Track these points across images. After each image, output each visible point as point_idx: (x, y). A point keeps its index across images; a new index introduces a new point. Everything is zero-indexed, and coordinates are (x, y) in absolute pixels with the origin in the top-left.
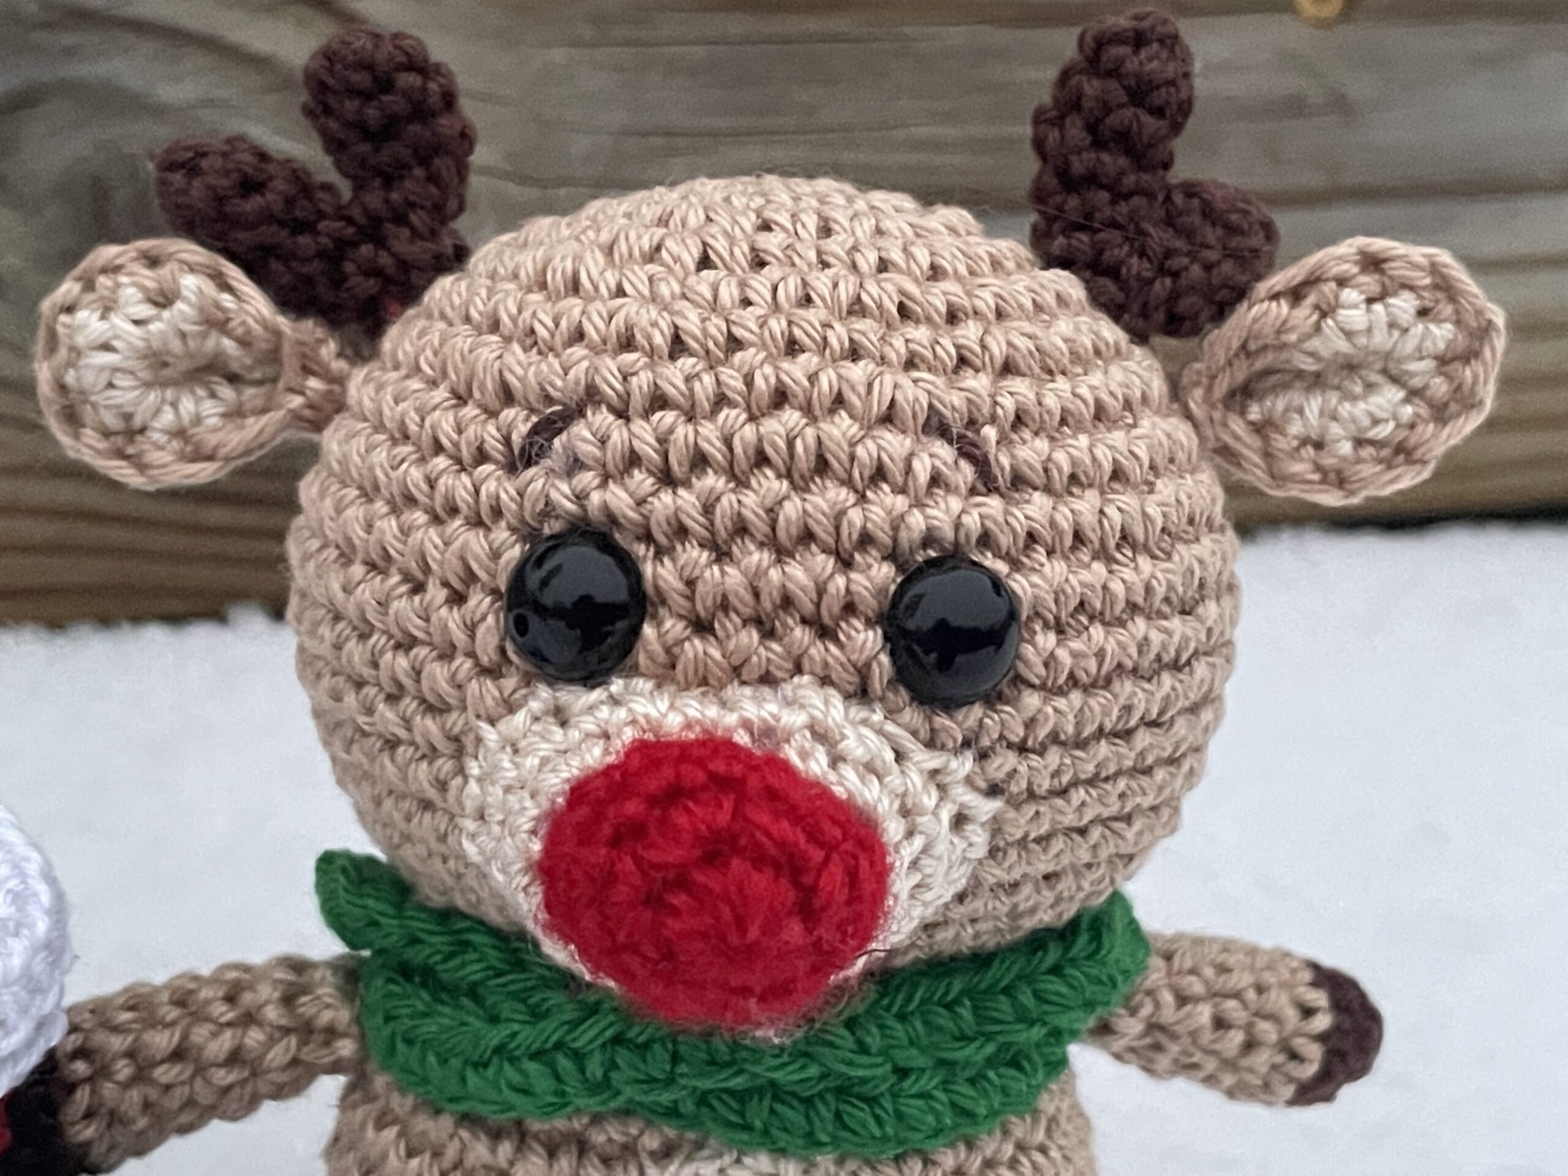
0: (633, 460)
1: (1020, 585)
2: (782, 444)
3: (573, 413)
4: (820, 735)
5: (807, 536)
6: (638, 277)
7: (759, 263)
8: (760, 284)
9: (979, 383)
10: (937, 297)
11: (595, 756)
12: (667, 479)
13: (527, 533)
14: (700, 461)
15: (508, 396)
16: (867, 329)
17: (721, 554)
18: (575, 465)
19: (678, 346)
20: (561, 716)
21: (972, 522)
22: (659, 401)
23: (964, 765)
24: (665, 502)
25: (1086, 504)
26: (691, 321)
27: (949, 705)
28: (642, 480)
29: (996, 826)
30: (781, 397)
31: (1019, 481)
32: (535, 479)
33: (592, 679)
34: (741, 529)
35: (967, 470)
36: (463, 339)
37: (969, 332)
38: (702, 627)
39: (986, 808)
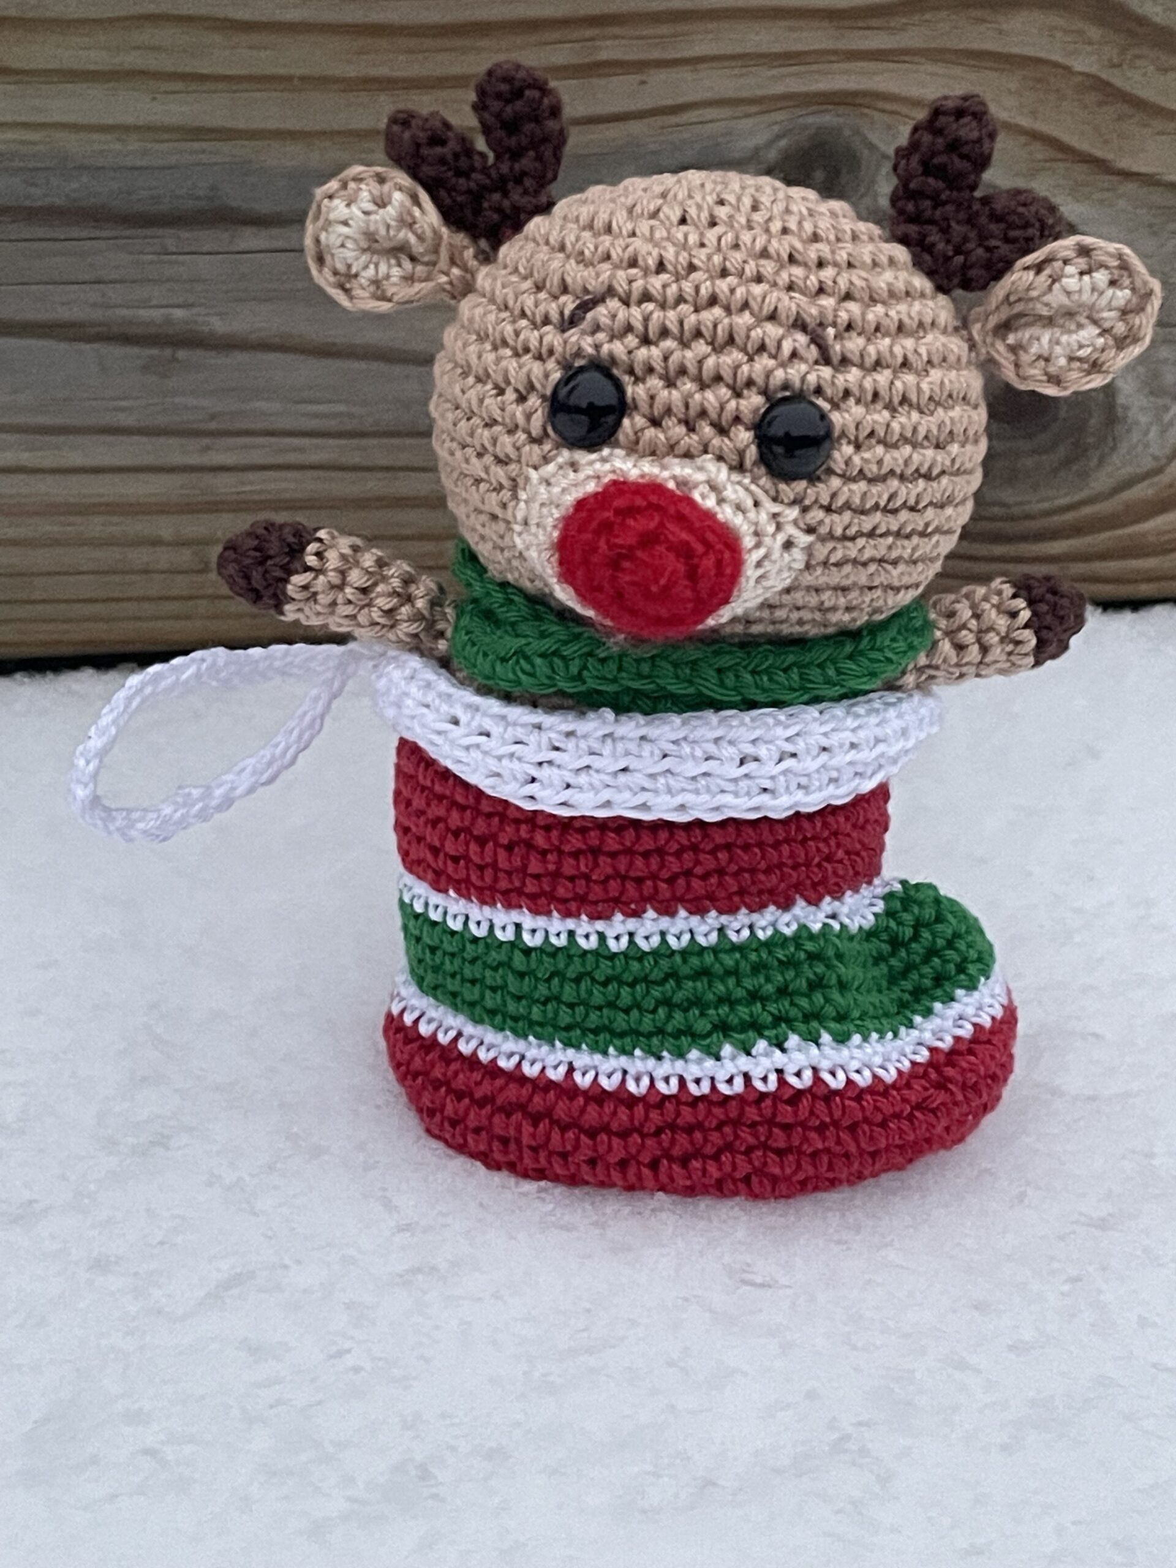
0: (629, 328)
1: (836, 417)
2: (710, 325)
3: (598, 300)
4: (714, 488)
5: (718, 378)
6: (644, 227)
7: (713, 224)
8: (711, 235)
9: (828, 302)
10: (813, 253)
11: (591, 487)
12: (646, 341)
13: (566, 365)
14: (664, 333)
15: (565, 289)
16: (768, 268)
17: (670, 384)
18: (597, 328)
19: (661, 267)
20: (574, 466)
21: (812, 378)
22: (646, 297)
23: (793, 513)
24: (643, 353)
25: (883, 378)
26: (670, 254)
27: (789, 477)
28: (631, 340)
29: (809, 550)
30: (713, 301)
31: (845, 361)
32: (573, 335)
33: (592, 446)
34: (682, 371)
35: (814, 351)
36: (543, 253)
37: (828, 273)
38: (655, 423)
39: (804, 539)
